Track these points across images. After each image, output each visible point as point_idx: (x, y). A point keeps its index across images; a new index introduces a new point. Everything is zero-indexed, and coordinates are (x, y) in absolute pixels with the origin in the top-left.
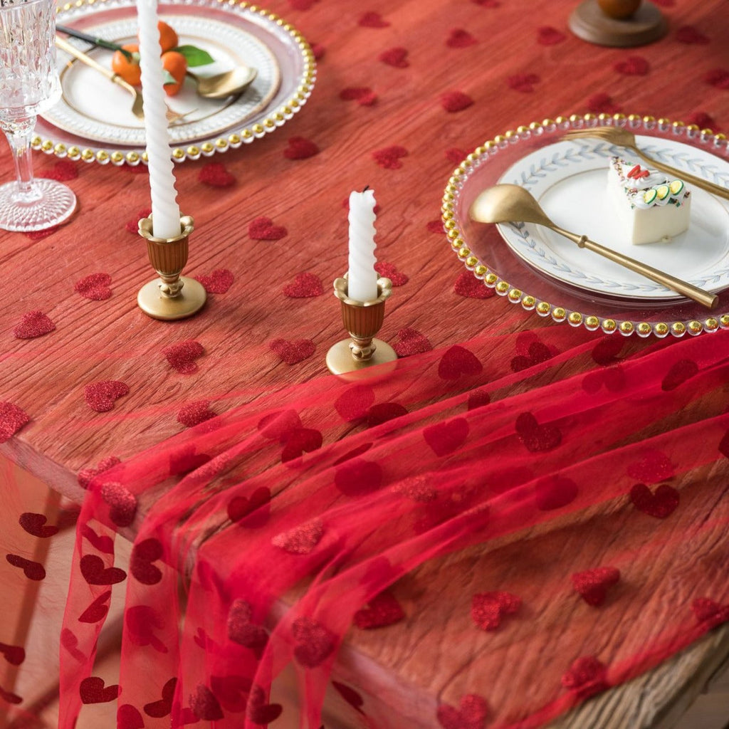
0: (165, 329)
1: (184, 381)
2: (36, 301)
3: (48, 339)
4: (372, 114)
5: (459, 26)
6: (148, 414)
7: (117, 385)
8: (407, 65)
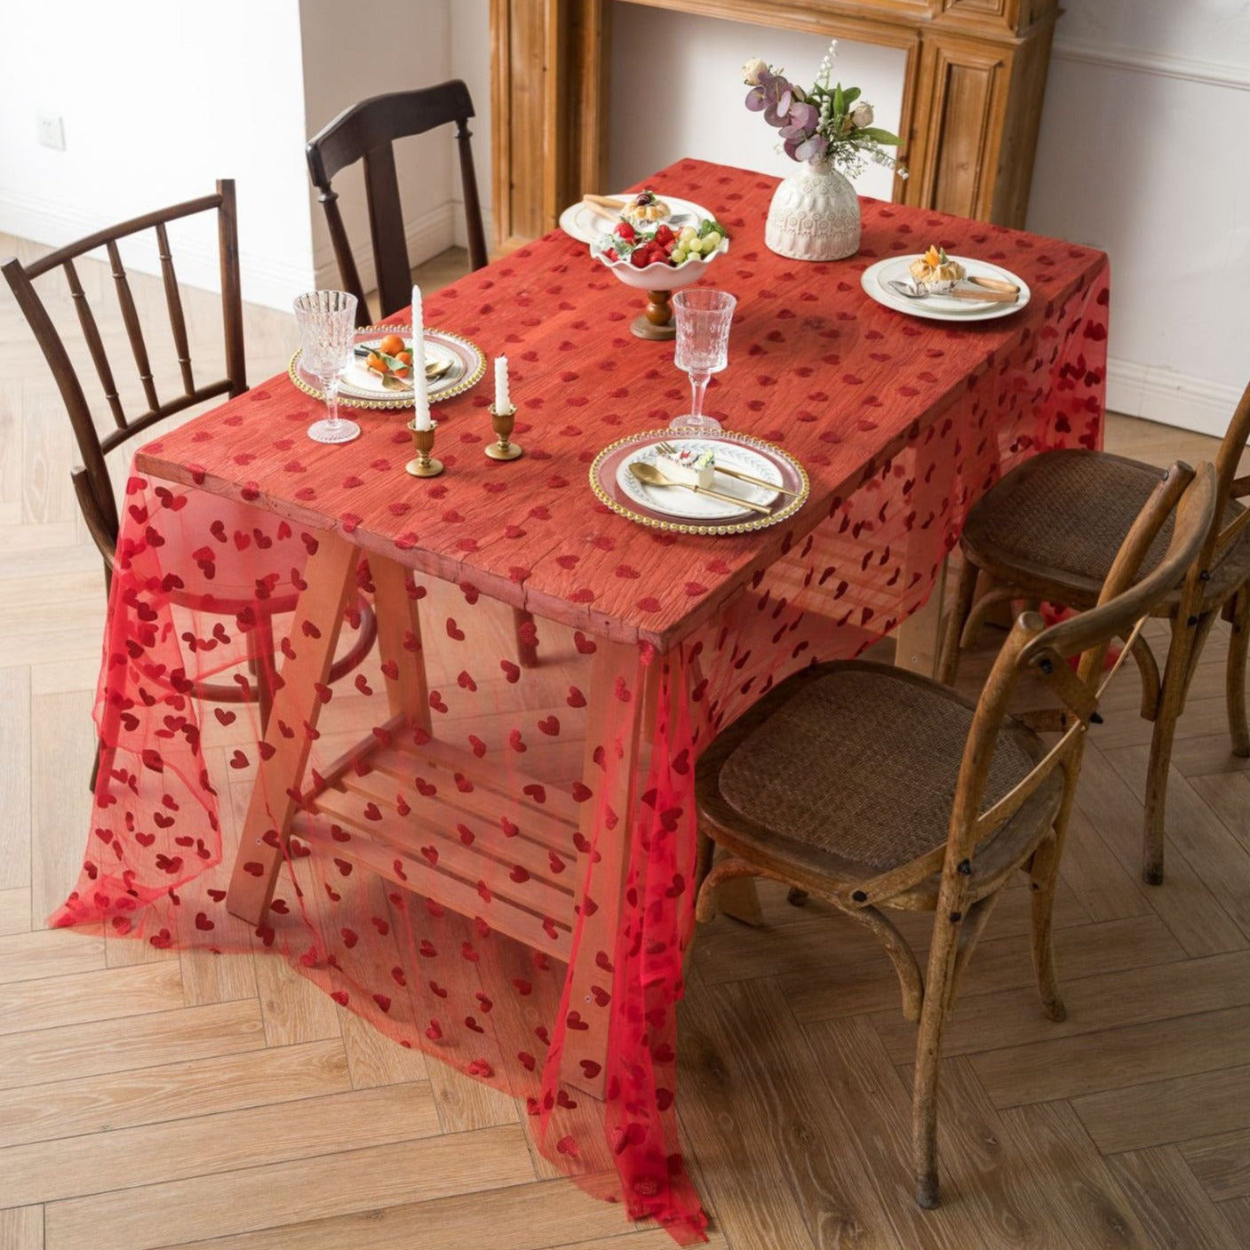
0: (424, 481)
1: (439, 502)
2: (351, 472)
3: (362, 487)
4: (520, 384)
5: (567, 340)
6: (424, 514)
7: (404, 505)
8: (537, 360)
